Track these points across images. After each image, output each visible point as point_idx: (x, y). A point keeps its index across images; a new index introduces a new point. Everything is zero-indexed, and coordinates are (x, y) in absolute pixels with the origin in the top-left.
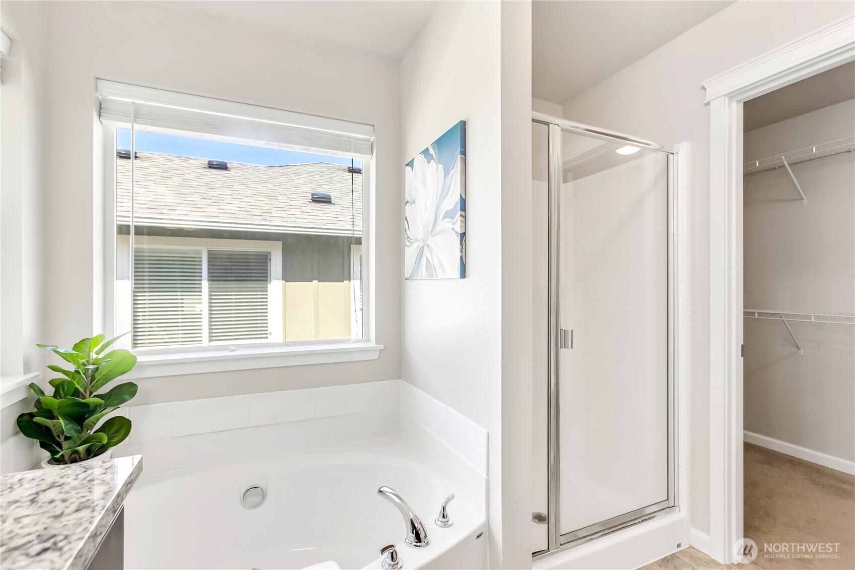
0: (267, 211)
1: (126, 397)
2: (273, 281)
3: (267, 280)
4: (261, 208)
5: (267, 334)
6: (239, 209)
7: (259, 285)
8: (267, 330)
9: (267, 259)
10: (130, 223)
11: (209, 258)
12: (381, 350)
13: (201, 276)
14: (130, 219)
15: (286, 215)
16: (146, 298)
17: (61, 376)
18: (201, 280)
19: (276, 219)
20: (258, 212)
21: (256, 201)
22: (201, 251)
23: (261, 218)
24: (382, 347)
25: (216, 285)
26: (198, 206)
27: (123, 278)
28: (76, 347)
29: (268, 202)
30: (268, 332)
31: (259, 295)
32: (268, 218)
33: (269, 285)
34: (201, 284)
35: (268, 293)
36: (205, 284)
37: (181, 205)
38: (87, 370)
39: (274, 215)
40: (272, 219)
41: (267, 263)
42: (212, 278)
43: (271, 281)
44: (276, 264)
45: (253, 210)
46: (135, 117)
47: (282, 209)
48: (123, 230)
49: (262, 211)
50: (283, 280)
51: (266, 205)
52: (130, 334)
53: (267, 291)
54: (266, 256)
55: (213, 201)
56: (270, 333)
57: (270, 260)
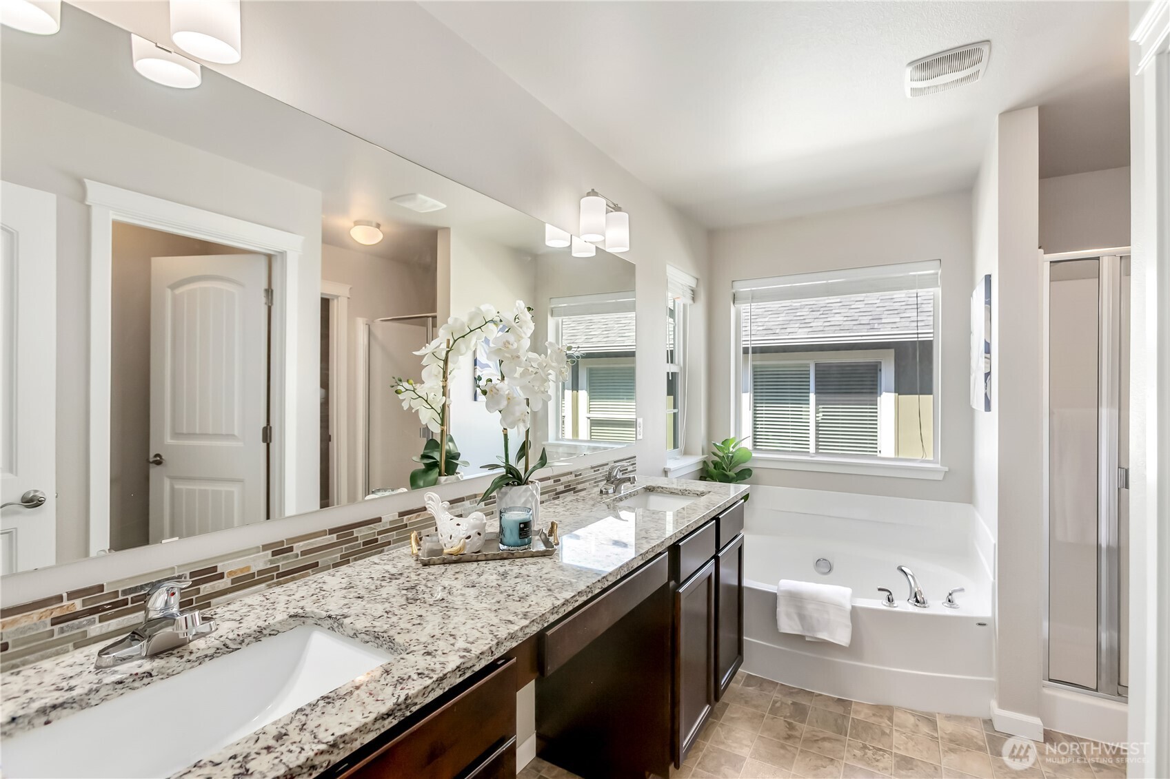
0: (877, 317)
1: (747, 477)
2: (884, 395)
3: (876, 393)
4: (870, 313)
5: (876, 452)
6: (845, 319)
7: (867, 398)
8: (876, 448)
9: (877, 370)
10: (749, 346)
11: (816, 371)
12: (946, 472)
13: (809, 389)
14: (749, 343)
15: (898, 320)
16: (763, 408)
17: (717, 459)
18: (809, 393)
19: (886, 325)
20: (865, 320)
21: (867, 306)
22: (809, 364)
23: (869, 327)
24: (946, 469)
25: (824, 397)
26: (807, 321)
27: (746, 392)
28: (723, 443)
29: (881, 305)
30: (878, 450)
31: (866, 408)
32: (876, 326)
33: (879, 398)
34: (809, 396)
35: (878, 407)
36: (812, 397)
37: (792, 322)
38: (728, 456)
39: (883, 321)
40: (880, 326)
41: (877, 373)
42: (818, 392)
43: (881, 394)
44: (888, 375)
45: (861, 318)
46: (752, 299)
47: (896, 312)
48: (746, 351)
49: (871, 317)
50: (895, 392)
51: (878, 309)
52: (751, 438)
53: (876, 405)
54: (876, 366)
55: (821, 313)
56: (880, 451)
57: (880, 370)
